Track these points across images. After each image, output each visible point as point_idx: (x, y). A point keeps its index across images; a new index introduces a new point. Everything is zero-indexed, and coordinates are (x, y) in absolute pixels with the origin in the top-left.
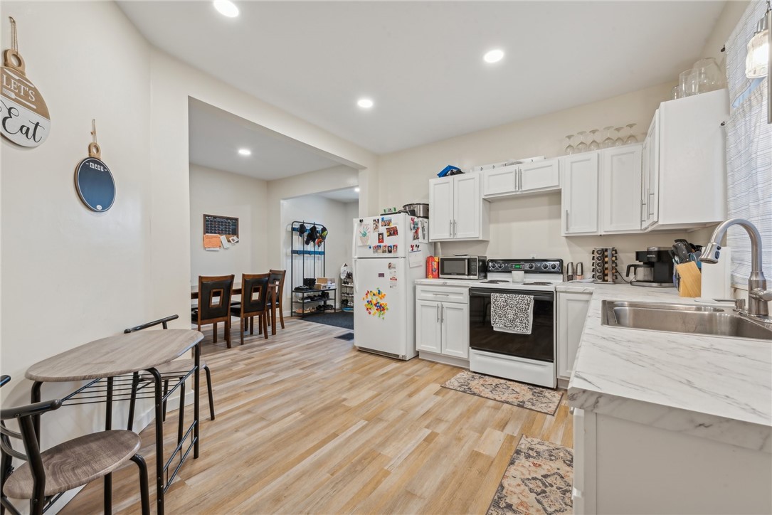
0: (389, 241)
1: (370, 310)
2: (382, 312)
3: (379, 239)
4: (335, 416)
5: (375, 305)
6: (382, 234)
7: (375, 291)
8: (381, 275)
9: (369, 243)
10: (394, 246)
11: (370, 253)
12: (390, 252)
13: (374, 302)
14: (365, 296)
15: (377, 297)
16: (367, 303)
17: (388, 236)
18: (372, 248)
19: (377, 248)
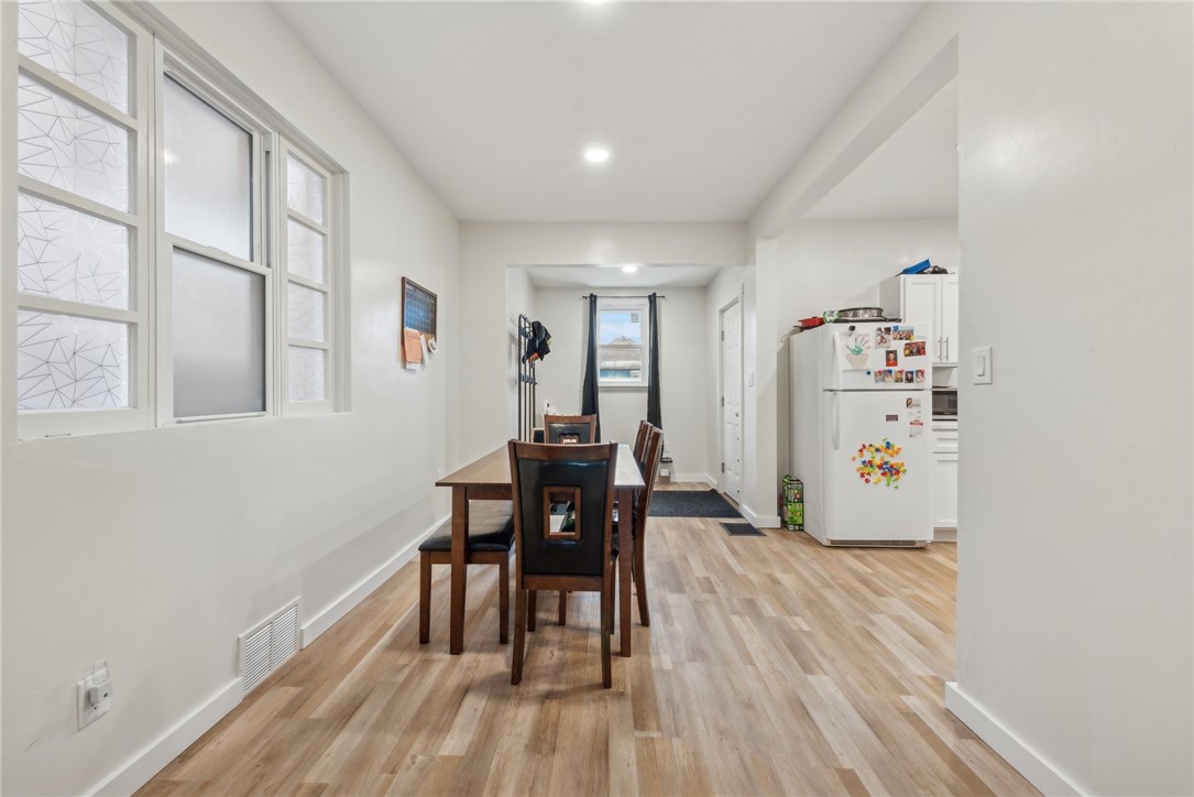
0: (906, 363)
1: (867, 477)
2: (894, 477)
3: (888, 360)
5: (880, 467)
6: (895, 352)
7: (881, 444)
8: (892, 418)
9: (868, 366)
10: (918, 372)
11: (870, 382)
12: (910, 380)
13: (877, 461)
14: (857, 454)
15: (883, 454)
16: (862, 466)
17: (906, 356)
18: (872, 374)
19: (883, 375)
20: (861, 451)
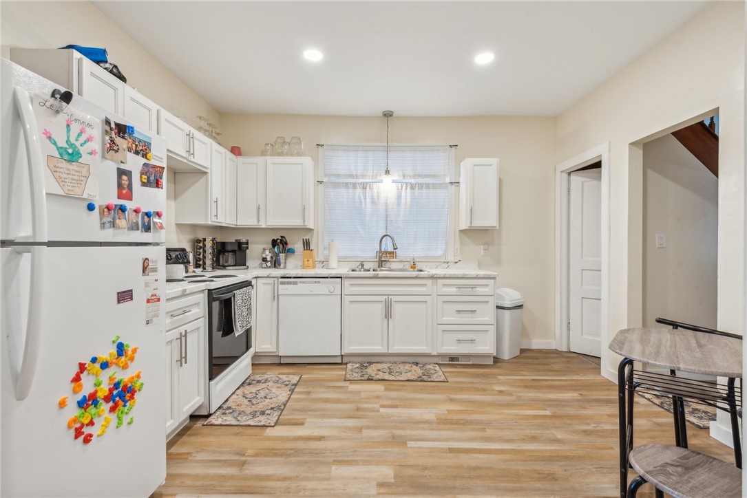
0: (142, 198)
1: (87, 431)
2: (129, 406)
3: (120, 186)
4: (425, 468)
5: (108, 398)
6: (129, 175)
7: (110, 352)
8: (125, 296)
10: (156, 215)
11: (90, 226)
12: (146, 228)
14: (69, 390)
15: (112, 369)
16: (78, 412)
17: (143, 185)
18: (97, 211)
19: (114, 212)
20: (77, 379)
